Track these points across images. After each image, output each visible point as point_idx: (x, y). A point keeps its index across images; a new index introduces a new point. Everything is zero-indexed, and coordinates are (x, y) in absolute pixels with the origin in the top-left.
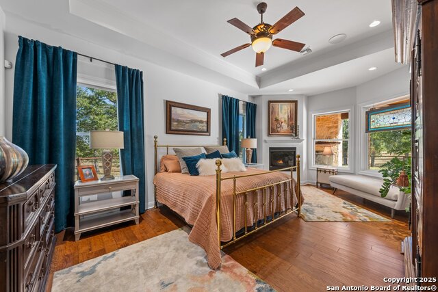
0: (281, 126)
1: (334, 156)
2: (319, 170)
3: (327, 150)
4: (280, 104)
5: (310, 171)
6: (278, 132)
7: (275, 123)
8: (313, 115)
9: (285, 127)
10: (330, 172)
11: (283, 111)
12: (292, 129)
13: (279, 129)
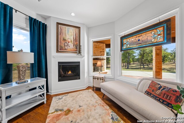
0: (68, 45)
1: (103, 67)
2: (94, 78)
3: (99, 63)
4: (67, 27)
5: (90, 77)
6: (65, 49)
7: (63, 42)
8: (91, 40)
9: (71, 46)
10: (101, 79)
11: (70, 33)
12: (77, 48)
13: (66, 47)
